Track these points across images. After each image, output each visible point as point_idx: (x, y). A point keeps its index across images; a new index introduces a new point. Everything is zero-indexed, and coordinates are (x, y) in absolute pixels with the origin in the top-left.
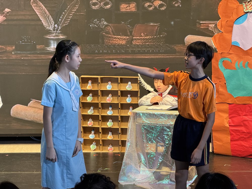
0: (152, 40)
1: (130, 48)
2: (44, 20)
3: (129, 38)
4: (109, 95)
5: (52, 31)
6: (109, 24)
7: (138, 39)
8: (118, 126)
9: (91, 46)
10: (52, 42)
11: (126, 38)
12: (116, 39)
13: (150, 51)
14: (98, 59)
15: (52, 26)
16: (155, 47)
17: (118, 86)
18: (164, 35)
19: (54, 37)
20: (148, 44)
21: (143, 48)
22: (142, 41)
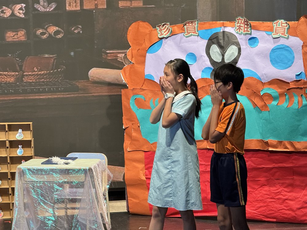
0: (47, 75)
3: (18, 75)
7: (30, 75)
8: (8, 185)
11: (14, 74)
12: (2, 76)
13: (46, 90)
16: (51, 84)
17: (6, 135)
18: (62, 69)
20: (43, 81)
21: (37, 87)
22: (35, 78)
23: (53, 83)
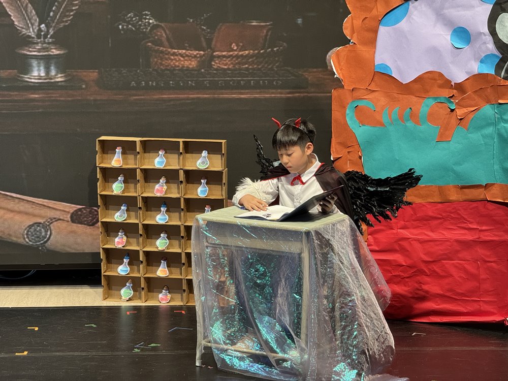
0: (255, 58)
1: (207, 76)
2: (17, 14)
3: (204, 55)
4: (161, 181)
5: (33, 38)
6: (160, 24)
7: (224, 56)
8: (180, 247)
9: (122, 71)
10: (34, 63)
11: (197, 54)
12: (176, 57)
13: (250, 84)
14: (136, 99)
15: (34, 27)
16: (261, 74)
17: (179, 159)
18: (281, 48)
19: (39, 52)
20: (246, 68)
21: (235, 77)
22: (232, 61)
23: (264, 71)
